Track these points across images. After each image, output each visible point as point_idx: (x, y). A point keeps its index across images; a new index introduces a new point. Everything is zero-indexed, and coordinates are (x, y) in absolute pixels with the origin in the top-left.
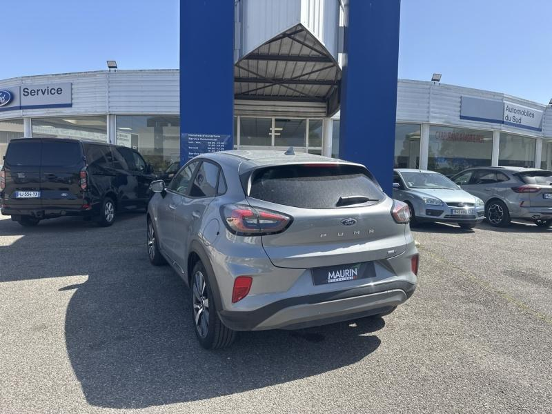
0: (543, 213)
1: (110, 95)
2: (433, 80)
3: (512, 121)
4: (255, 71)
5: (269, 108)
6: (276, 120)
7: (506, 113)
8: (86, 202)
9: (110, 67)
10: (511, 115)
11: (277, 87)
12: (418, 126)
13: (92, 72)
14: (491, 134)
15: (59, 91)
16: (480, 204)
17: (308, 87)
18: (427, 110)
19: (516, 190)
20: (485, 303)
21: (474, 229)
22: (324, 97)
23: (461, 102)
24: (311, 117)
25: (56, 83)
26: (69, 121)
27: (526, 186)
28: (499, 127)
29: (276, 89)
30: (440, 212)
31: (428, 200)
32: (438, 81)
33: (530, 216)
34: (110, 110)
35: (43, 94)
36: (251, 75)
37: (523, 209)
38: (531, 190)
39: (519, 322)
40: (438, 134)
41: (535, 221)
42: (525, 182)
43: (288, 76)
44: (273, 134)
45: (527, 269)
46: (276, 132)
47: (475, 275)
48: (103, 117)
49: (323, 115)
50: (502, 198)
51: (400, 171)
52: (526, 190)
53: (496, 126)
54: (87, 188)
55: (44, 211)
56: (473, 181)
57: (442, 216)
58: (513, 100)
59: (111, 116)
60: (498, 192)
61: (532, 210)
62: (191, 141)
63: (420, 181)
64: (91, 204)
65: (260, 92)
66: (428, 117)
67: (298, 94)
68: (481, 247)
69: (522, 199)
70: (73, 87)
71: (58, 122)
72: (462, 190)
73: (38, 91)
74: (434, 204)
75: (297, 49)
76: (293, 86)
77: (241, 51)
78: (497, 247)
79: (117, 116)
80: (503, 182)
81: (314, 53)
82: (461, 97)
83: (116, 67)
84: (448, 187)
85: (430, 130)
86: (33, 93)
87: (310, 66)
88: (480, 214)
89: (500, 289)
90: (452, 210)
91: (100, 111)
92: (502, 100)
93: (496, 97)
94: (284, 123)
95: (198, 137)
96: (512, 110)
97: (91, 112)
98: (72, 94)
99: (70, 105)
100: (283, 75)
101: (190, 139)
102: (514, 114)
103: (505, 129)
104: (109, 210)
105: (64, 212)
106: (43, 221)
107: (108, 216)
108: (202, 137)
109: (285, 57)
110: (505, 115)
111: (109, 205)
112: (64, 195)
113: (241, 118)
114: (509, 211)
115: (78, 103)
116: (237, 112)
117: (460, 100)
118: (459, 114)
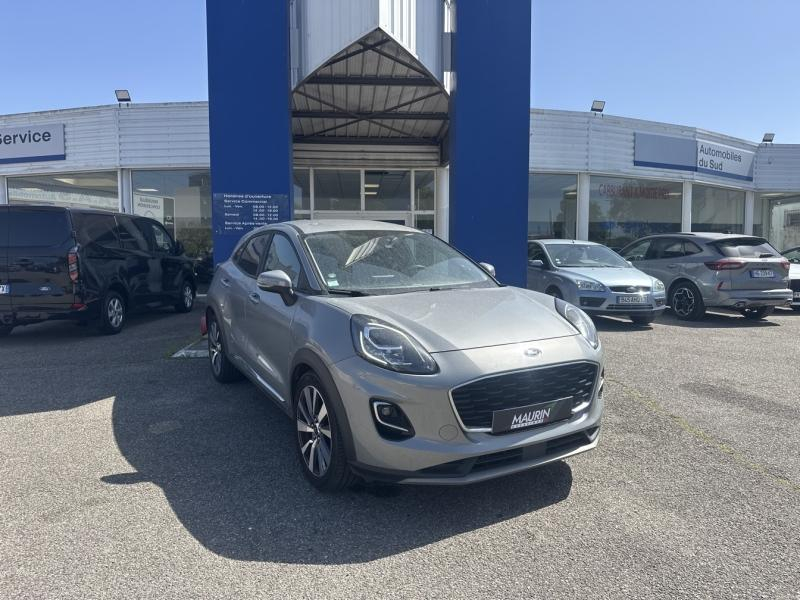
0: (749, 299)
1: (121, 140)
2: (593, 110)
3: (708, 168)
4: (330, 101)
5: (356, 156)
6: (367, 173)
7: (701, 156)
8: (78, 299)
10: (707, 158)
11: (364, 124)
12: (573, 177)
13: (93, 107)
14: (679, 186)
15: (46, 136)
16: (659, 288)
17: (411, 123)
18: (586, 153)
19: (712, 265)
20: (650, 434)
21: (652, 325)
22: (435, 138)
23: (634, 141)
24: (417, 167)
25: (40, 125)
26: (64, 180)
27: (726, 260)
28: (691, 177)
29: (364, 127)
30: (600, 301)
31: (584, 284)
32: (601, 110)
33: (732, 303)
34: (122, 163)
35: (23, 141)
36: (325, 108)
37: (721, 293)
38: (733, 266)
39: (694, 459)
40: (602, 188)
41: (741, 311)
42: (725, 254)
43: (379, 108)
44: (363, 193)
45: (719, 380)
46: (367, 189)
47: (641, 392)
48: (112, 174)
49: (435, 163)
50: (692, 278)
51: (544, 243)
52: (725, 266)
53: (687, 174)
54: (78, 278)
55: (15, 314)
56: (651, 255)
57: (604, 307)
58: (710, 136)
59: (124, 172)
60: (686, 270)
61: (735, 294)
62: (227, 204)
63: (573, 257)
64: (86, 302)
65: (341, 131)
66: (587, 164)
67: (397, 134)
68: (657, 351)
69: (720, 279)
70: (67, 129)
71: (48, 183)
72: (634, 269)
73: (15, 137)
74: (592, 289)
75: (387, 68)
76: (388, 122)
77: (300, 70)
78: (679, 349)
79: (133, 171)
80: (692, 256)
81: (413, 72)
82: (634, 134)
83: (129, 100)
84: (614, 264)
85: (591, 182)
86: (8, 140)
87: (409, 92)
88: (658, 302)
89: (673, 412)
90: (617, 298)
91: (110, 162)
92: (694, 137)
93: (685, 133)
94: (380, 176)
96: (709, 151)
97: (94, 166)
98: (65, 141)
99: (63, 157)
100: (372, 106)
101: (226, 201)
102: (711, 157)
103: (700, 179)
104: (115, 311)
105: (44, 315)
106: (17, 329)
107: (114, 320)
108: (244, 199)
109: (371, 79)
110: (699, 159)
111: (114, 303)
112: (44, 289)
113: (315, 171)
114: (701, 297)
115: (74, 154)
116: (308, 162)
117: (632, 138)
118: (632, 158)
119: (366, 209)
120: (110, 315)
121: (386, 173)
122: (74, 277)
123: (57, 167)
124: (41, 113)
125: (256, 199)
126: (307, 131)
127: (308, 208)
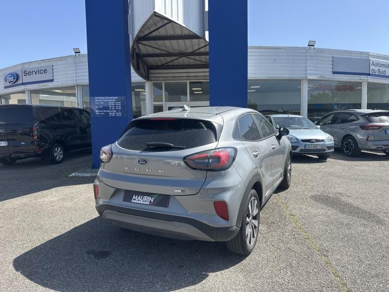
0: (385, 145)
1: (76, 72)
2: (309, 45)
3: (377, 73)
5: (184, 75)
6: (190, 83)
7: (372, 67)
8: (37, 148)
9: (76, 53)
10: (376, 68)
11: (183, 59)
12: (299, 81)
13: (64, 57)
14: (360, 84)
15: (45, 72)
16: (331, 140)
18: (305, 69)
19: (363, 127)
23: (333, 61)
25: (43, 66)
26: (56, 91)
27: (371, 124)
28: (366, 79)
30: (297, 147)
32: (313, 46)
33: (374, 147)
34: (77, 82)
35: (36, 74)
37: (369, 142)
38: (374, 128)
40: (315, 86)
42: (370, 121)
43: (190, 50)
48: (73, 87)
50: (354, 134)
52: (370, 128)
53: (364, 78)
57: (298, 150)
58: (378, 57)
59: (78, 86)
60: (350, 130)
61: (377, 143)
62: (97, 102)
64: (42, 149)
65: (176, 63)
66: (306, 74)
69: (367, 135)
70: (53, 68)
72: (320, 130)
74: (293, 141)
76: (197, 58)
79: (82, 86)
80: (354, 122)
82: (333, 57)
83: (80, 52)
85: (309, 83)
86: (30, 73)
88: (329, 148)
90: (305, 146)
91: (70, 83)
92: (368, 57)
93: (362, 55)
94: (199, 84)
95: (102, 99)
96: (378, 64)
97: (65, 84)
98: (53, 73)
99: (52, 81)
100: (186, 50)
101: (96, 100)
102: (378, 68)
103: (371, 80)
104: (58, 153)
105: (22, 155)
106: (18, 161)
107: (58, 157)
108: (105, 99)
109: (180, 36)
110: (371, 69)
111: (58, 149)
112: (23, 143)
113: (165, 83)
114: (358, 145)
115: (57, 79)
116: (161, 79)
117: (332, 59)
118: (332, 70)
119: (190, 101)
120: (55, 155)
121: (202, 82)
122: (36, 138)
123: (50, 85)
124: (43, 60)
125: (110, 99)
126: (159, 64)
127: (162, 101)
